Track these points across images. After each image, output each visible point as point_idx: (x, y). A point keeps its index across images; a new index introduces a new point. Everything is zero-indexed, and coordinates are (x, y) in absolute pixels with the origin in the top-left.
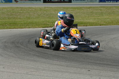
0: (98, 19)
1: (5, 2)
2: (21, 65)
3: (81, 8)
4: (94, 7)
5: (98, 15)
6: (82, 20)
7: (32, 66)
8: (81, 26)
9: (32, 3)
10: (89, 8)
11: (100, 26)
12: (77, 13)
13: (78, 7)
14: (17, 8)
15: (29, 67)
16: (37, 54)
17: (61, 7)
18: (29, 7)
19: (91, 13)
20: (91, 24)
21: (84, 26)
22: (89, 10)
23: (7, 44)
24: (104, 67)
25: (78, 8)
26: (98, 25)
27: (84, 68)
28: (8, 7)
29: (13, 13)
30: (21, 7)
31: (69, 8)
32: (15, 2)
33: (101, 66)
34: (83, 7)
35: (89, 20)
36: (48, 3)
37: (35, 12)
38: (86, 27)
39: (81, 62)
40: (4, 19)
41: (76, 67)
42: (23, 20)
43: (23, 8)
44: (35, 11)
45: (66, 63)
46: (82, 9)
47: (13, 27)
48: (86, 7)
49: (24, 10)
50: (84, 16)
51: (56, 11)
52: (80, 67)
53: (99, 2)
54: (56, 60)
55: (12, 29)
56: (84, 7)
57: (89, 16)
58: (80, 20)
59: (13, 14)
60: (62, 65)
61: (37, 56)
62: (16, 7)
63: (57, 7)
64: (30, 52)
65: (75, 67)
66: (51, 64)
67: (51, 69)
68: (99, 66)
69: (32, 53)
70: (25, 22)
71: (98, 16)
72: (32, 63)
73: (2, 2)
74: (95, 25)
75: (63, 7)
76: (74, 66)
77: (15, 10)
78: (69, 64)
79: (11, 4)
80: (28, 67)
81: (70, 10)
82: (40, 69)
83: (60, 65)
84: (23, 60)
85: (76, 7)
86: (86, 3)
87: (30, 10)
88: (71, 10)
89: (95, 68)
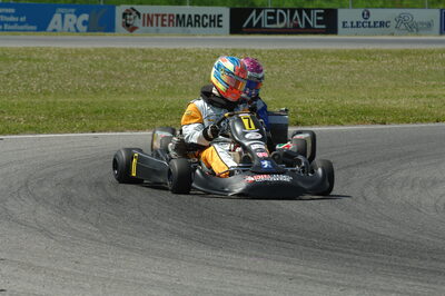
0: (428, 97)
1: (88, 31)
2: (114, 271)
3: (369, 53)
4: (418, 53)
5: (433, 83)
6: (368, 102)
7: (159, 278)
8: (364, 123)
9: (188, 33)
10: (401, 54)
11: (437, 124)
12: (352, 72)
13: (359, 51)
14: (132, 51)
15: (144, 279)
16: (184, 231)
17: (295, 51)
18: (175, 50)
19: (408, 72)
20: (400, 117)
21: (374, 122)
22: (398, 61)
23: (73, 191)
24: (436, 283)
25: (357, 55)
26: (427, 121)
27: (358, 288)
28: (96, 50)
29: (115, 70)
30: (143, 50)
31: (324, 53)
32: (125, 31)
33: (422, 281)
34: (377, 52)
35: (394, 102)
36: (249, 33)
37: (195, 69)
38: (384, 126)
39: (347, 264)
40: (76, 93)
41: (327, 283)
42: (145, 98)
43: (151, 52)
44: (195, 66)
45: (287, 267)
46: (374, 59)
47: (105, 124)
48: (390, 52)
49: (153, 61)
50: (377, 85)
51: (276, 63)
52: (341, 282)
53: (441, 33)
54: (254, 252)
55: (101, 131)
56: (382, 52)
57: (397, 85)
58: (360, 102)
59: (112, 76)
60: (272, 275)
61: (181, 235)
62: (126, 50)
63: (281, 51)
64: (158, 222)
65: (321, 283)
66: (232, 269)
67: (229, 290)
68: (414, 280)
69: (165, 225)
70: (153, 105)
71: (434, 86)
72: (158, 263)
73: (77, 31)
74: (415, 122)
75: (301, 52)
76: (320, 279)
77: (122, 59)
78: (300, 268)
79: (108, 36)
80: (141, 282)
81: (329, 61)
82: (187, 287)
83: (267, 274)
84: (127, 252)
85: (352, 51)
86: (393, 34)
87: (179, 59)
88: (332, 63)
89: (399, 287)
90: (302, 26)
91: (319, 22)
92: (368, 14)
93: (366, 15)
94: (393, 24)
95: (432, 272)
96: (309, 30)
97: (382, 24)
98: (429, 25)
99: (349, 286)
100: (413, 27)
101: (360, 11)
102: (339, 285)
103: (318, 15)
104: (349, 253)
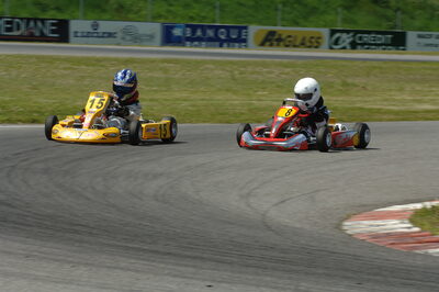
0: (150, 100)
3: (98, 60)
5: (155, 88)
10: (126, 62)
12: (83, 77)
13: (88, 59)
17: (31, 57)
24: (154, 261)
25: (87, 62)
27: (86, 264)
31: (58, 59)
33: (142, 260)
34: (105, 59)
39: (77, 244)
41: (58, 261)
45: (24, 246)
46: (103, 66)
48: (116, 60)
51: (13, 67)
52: (71, 259)
53: (162, 45)
56: (109, 60)
60: (10, 253)
63: (19, 56)
65: (53, 260)
68: (136, 259)
71: (155, 91)
75: (37, 57)
76: (53, 257)
78: (36, 248)
81: (61, 66)
83: (5, 252)
85: (83, 58)
86: (118, 44)
88: (65, 69)
89: (123, 265)
90: (37, 34)
91: (53, 32)
92: (97, 25)
93: (95, 26)
94: (120, 35)
95: (151, 251)
96: (43, 38)
97: (110, 35)
98: (151, 37)
99: (79, 263)
100: (137, 39)
101: (89, 23)
102: (69, 262)
103: (53, 25)
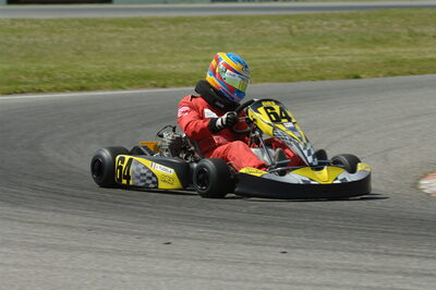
3: (145, 21)
4: (193, 20)
5: (208, 48)
6: (148, 67)
8: (145, 87)
10: (176, 21)
12: (131, 40)
13: (134, 19)
17: (73, 20)
19: (184, 38)
20: (180, 81)
21: (156, 86)
22: (173, 28)
24: (223, 229)
25: (134, 23)
27: (152, 235)
33: (210, 228)
34: (153, 20)
35: (173, 67)
38: (164, 90)
39: (140, 215)
41: (123, 233)
45: (85, 219)
46: (151, 27)
48: (165, 19)
50: (155, 51)
52: (136, 231)
54: (52, 207)
56: (157, 20)
57: (173, 51)
58: (141, 67)
63: (61, 20)
65: (118, 232)
68: (203, 227)
71: (208, 51)
75: (80, 20)
76: (116, 229)
78: (97, 221)
81: (107, 29)
83: (65, 226)
85: (129, 19)
88: (110, 31)
89: (191, 234)
95: (219, 220)
99: (144, 235)
102: (135, 234)
104: (141, 205)
